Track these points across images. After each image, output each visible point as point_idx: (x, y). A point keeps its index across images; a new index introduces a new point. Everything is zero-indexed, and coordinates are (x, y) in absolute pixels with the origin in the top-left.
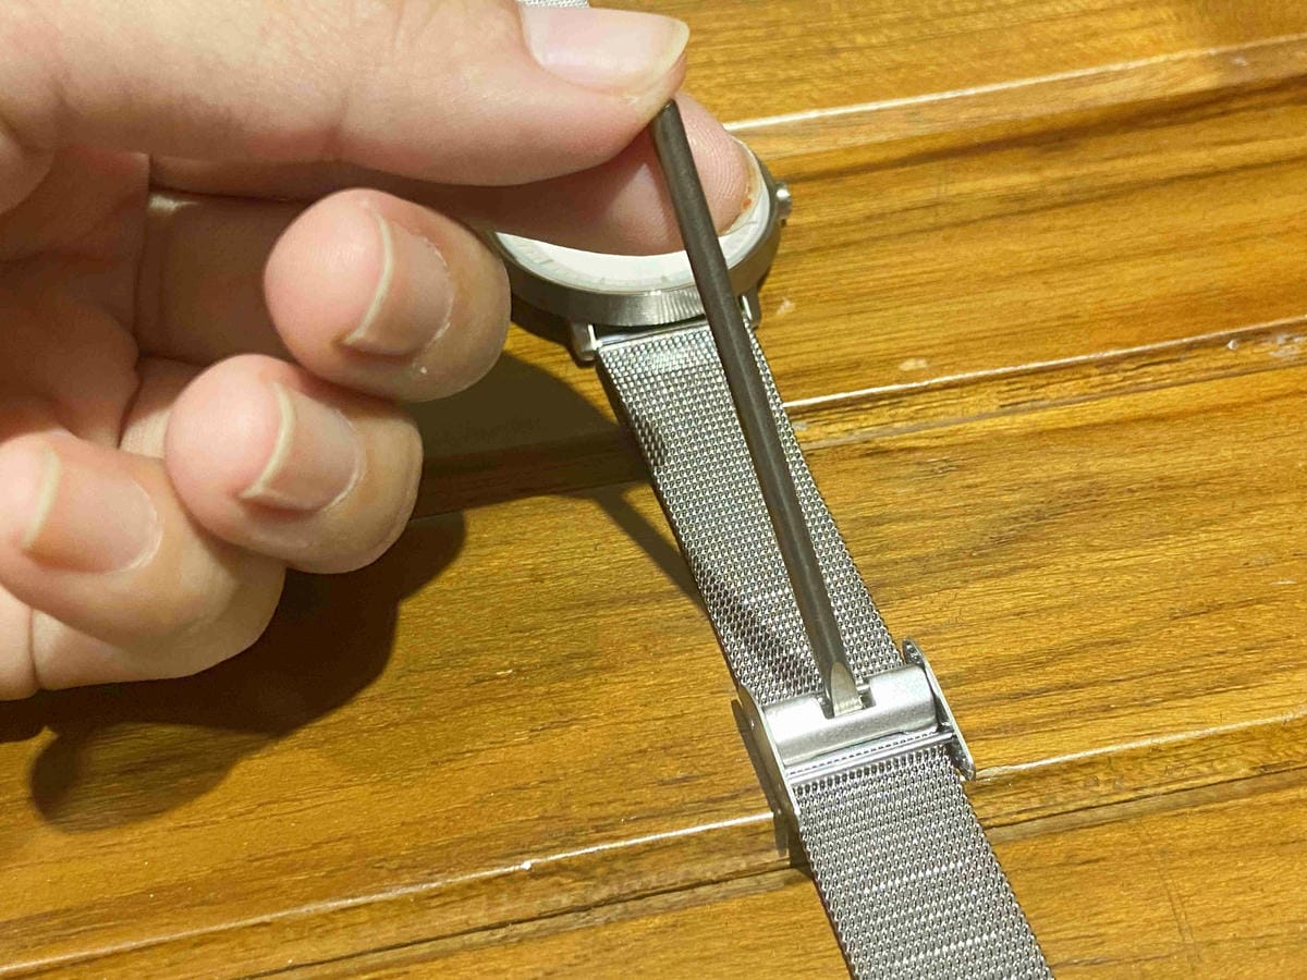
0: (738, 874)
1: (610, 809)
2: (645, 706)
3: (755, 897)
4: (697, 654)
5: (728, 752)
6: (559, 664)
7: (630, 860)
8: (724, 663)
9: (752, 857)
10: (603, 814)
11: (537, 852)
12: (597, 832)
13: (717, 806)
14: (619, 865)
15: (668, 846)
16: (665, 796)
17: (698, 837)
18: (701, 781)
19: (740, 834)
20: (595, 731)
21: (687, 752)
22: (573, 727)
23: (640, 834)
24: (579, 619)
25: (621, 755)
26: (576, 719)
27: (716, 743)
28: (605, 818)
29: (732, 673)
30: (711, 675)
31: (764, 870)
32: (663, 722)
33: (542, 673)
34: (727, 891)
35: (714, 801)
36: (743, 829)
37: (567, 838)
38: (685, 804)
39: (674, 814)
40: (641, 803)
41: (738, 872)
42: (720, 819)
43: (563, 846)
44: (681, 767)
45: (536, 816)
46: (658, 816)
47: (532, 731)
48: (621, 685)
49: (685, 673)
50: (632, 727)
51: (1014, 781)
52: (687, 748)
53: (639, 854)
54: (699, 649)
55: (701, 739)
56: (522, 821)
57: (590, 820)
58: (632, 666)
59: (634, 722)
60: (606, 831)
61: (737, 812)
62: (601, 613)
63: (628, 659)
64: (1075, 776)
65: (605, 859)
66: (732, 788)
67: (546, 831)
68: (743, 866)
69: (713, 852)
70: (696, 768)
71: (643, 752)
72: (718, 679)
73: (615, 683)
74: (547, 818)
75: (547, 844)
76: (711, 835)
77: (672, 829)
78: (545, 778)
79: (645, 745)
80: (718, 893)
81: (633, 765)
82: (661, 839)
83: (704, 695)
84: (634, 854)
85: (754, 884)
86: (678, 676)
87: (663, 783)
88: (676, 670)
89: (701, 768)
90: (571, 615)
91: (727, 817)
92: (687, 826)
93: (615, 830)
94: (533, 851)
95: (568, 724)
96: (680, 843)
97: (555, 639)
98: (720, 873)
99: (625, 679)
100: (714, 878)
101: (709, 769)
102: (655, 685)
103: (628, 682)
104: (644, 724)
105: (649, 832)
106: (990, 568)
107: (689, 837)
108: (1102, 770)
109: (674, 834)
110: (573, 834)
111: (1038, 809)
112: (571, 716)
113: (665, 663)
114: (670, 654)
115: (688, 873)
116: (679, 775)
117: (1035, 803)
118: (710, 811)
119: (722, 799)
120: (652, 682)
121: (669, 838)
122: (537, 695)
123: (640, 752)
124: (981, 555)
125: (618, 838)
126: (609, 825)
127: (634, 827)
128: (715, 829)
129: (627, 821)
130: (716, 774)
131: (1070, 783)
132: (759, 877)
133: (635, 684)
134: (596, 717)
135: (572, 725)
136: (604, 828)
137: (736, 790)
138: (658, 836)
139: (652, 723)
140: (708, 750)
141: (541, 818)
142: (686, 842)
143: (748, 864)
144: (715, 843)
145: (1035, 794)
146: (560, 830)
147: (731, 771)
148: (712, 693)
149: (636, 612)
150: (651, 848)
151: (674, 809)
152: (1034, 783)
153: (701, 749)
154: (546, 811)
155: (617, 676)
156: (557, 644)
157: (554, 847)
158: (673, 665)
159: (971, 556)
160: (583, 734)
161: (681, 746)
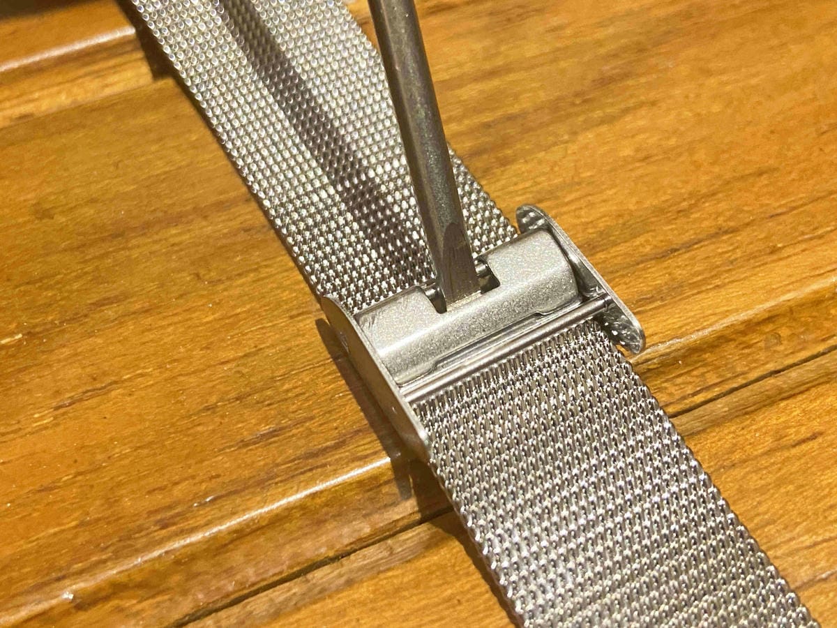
0: (363, 543)
1: (177, 492)
2: (207, 348)
3: (390, 574)
4: (264, 272)
5: (323, 387)
6: (86, 316)
7: (215, 556)
8: (301, 278)
9: (376, 517)
10: (168, 501)
11: (81, 573)
12: (163, 528)
13: (321, 460)
14: (200, 566)
15: (263, 527)
16: (249, 461)
17: (302, 507)
18: (294, 431)
19: (357, 490)
20: (143, 393)
21: (270, 398)
22: (113, 393)
23: (221, 519)
24: (106, 255)
25: (183, 418)
26: (116, 382)
27: (307, 379)
28: (170, 507)
29: (313, 288)
30: (286, 295)
31: (394, 531)
32: (233, 365)
33: (63, 331)
34: (351, 571)
35: (314, 455)
36: (361, 484)
37: (121, 544)
38: (278, 465)
39: (263, 483)
40: (218, 476)
41: (360, 540)
42: (327, 477)
43: (117, 556)
44: (265, 420)
45: (74, 524)
46: (243, 490)
47: (57, 408)
48: (170, 329)
49: (252, 299)
50: (193, 380)
51: (684, 357)
52: (269, 393)
53: (226, 545)
54: (266, 266)
55: (285, 377)
56: (55, 534)
57: (150, 513)
58: (181, 301)
59: (194, 372)
60: (174, 524)
61: (347, 464)
62: (134, 242)
63: (176, 295)
64: (754, 338)
65: (177, 562)
66: (335, 433)
67: (89, 542)
68: (367, 530)
69: (325, 521)
70: (285, 416)
71: (211, 409)
72: (296, 298)
73: (162, 327)
74: (89, 523)
75: (94, 559)
76: (318, 501)
77: (265, 502)
78: (82, 469)
79: (213, 399)
80: (340, 576)
81: (200, 429)
82: (253, 520)
83: (281, 322)
84: (218, 548)
85: (386, 554)
86: (244, 304)
87: (245, 444)
88: (240, 296)
89: (292, 415)
90: (93, 252)
91: (335, 472)
92: (284, 495)
93: (187, 519)
94: (74, 574)
95: (105, 390)
96: (277, 520)
97: (76, 286)
98: (338, 546)
99: (176, 319)
100: (331, 554)
101: (302, 414)
102: (215, 319)
103: (180, 322)
104: (208, 372)
105: (234, 513)
106: (598, 114)
107: (289, 509)
108: (783, 325)
109: (266, 509)
110: (129, 538)
111: (716, 385)
112: (108, 380)
113: (225, 290)
114: (229, 278)
115: (295, 555)
116: (264, 429)
117: (712, 378)
118: (311, 470)
119: (324, 451)
120: (211, 318)
121: (261, 517)
122: (59, 361)
123: (207, 409)
124: (585, 101)
125: (193, 530)
126: (178, 515)
127: (213, 512)
128: (322, 492)
129: (203, 505)
130: (312, 418)
131: (749, 347)
132: (389, 542)
133: (189, 323)
134: (142, 375)
135: (110, 391)
136: (170, 521)
137: (341, 435)
138: (246, 517)
139: (219, 368)
140: (298, 391)
141: (82, 524)
142: (286, 517)
143: (372, 527)
144: (325, 509)
145: (710, 368)
146: (108, 536)
147: (329, 412)
148: (291, 317)
149: (180, 234)
150: (240, 534)
151: (263, 475)
152: (707, 355)
153: (288, 391)
154: (88, 514)
155: (164, 318)
156: (78, 290)
157: (105, 561)
158: (237, 291)
159: (573, 104)
160: (128, 399)
161: (262, 390)
